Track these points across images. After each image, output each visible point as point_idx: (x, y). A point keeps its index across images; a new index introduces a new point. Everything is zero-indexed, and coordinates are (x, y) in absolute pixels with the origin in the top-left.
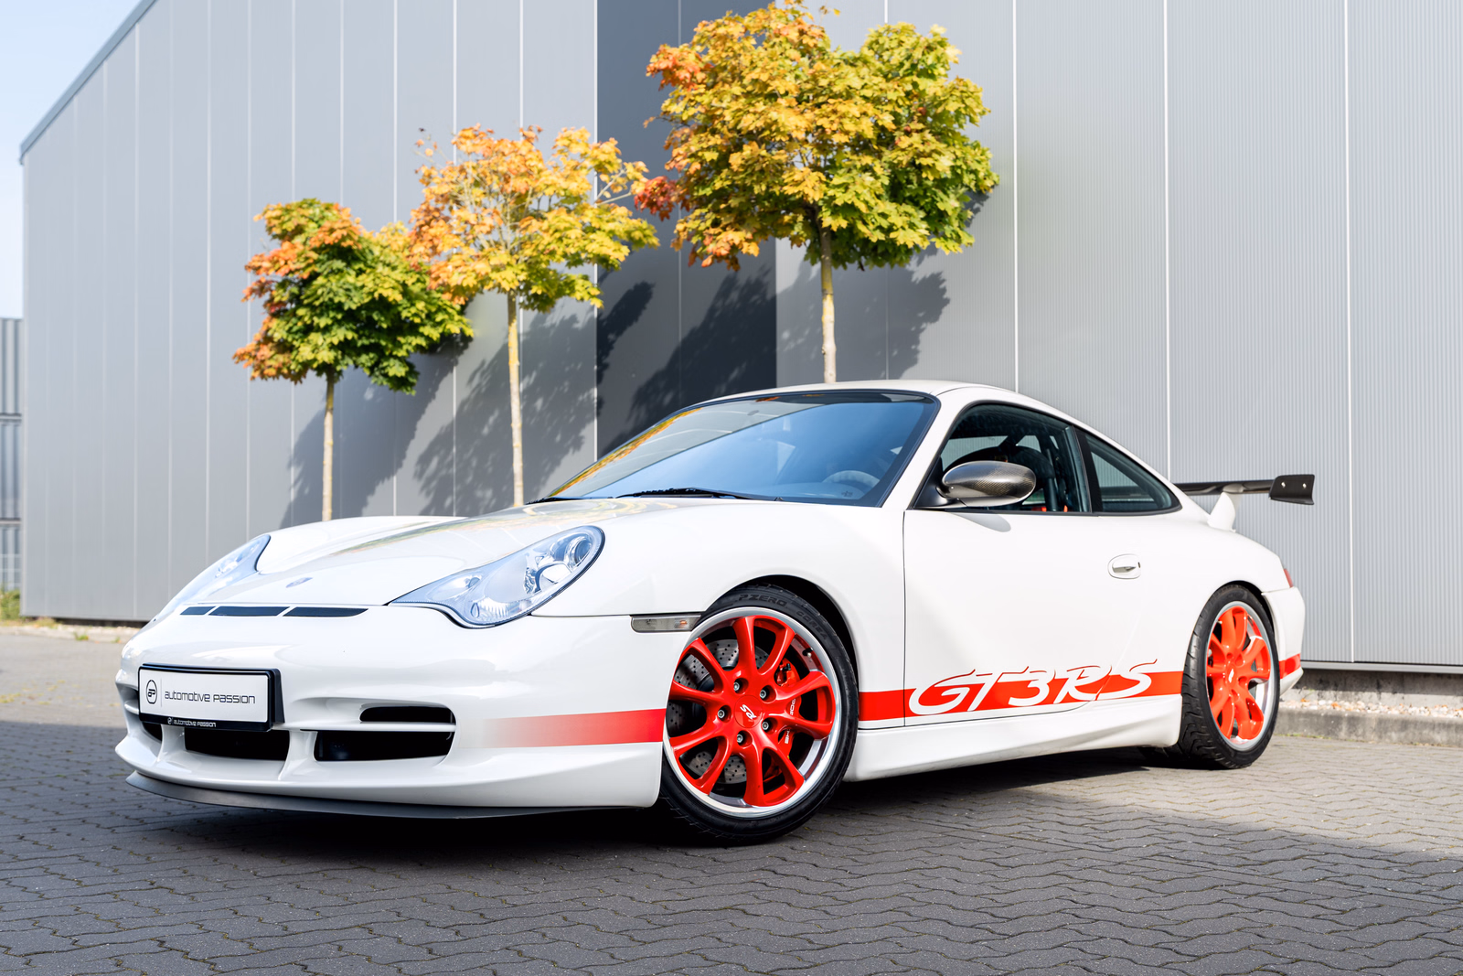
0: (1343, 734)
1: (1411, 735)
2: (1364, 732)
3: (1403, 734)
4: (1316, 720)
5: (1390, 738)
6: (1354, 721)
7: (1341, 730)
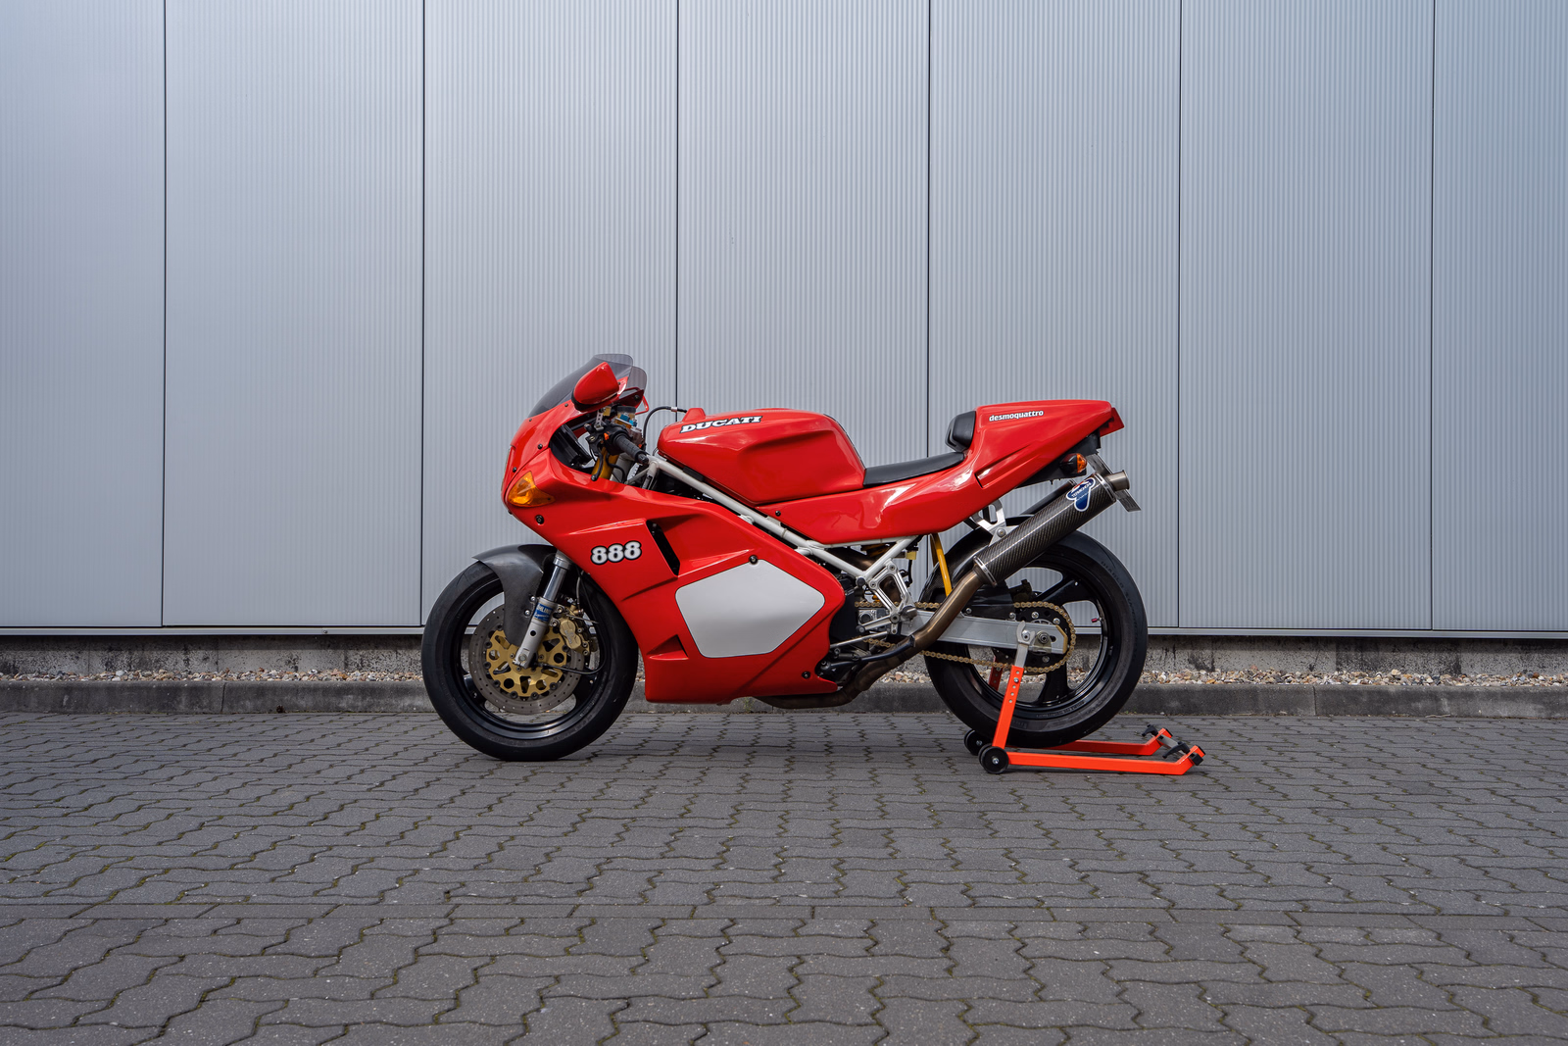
0: (182, 707)
1: (269, 702)
2: (211, 703)
3: (259, 703)
4: (145, 693)
5: (243, 706)
6: (197, 692)
7: (179, 702)
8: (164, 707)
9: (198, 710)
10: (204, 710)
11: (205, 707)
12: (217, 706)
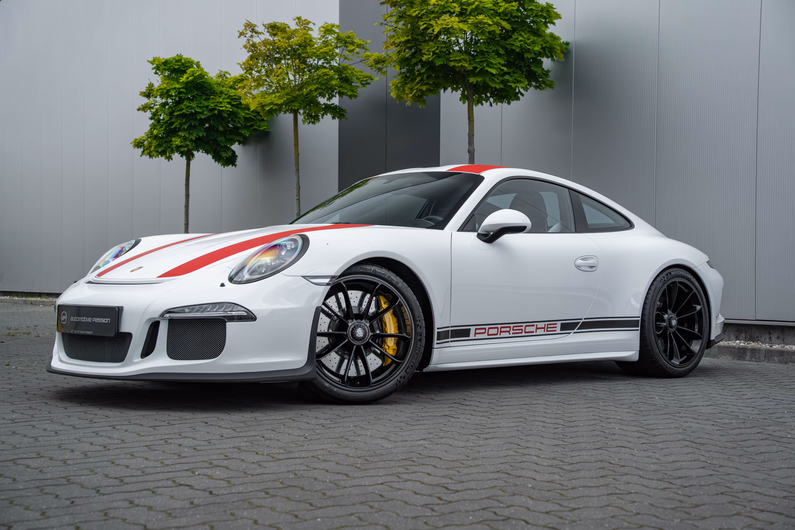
8: (740, 357)
9: (754, 360)
10: (757, 360)
11: (757, 359)
12: (762, 358)
